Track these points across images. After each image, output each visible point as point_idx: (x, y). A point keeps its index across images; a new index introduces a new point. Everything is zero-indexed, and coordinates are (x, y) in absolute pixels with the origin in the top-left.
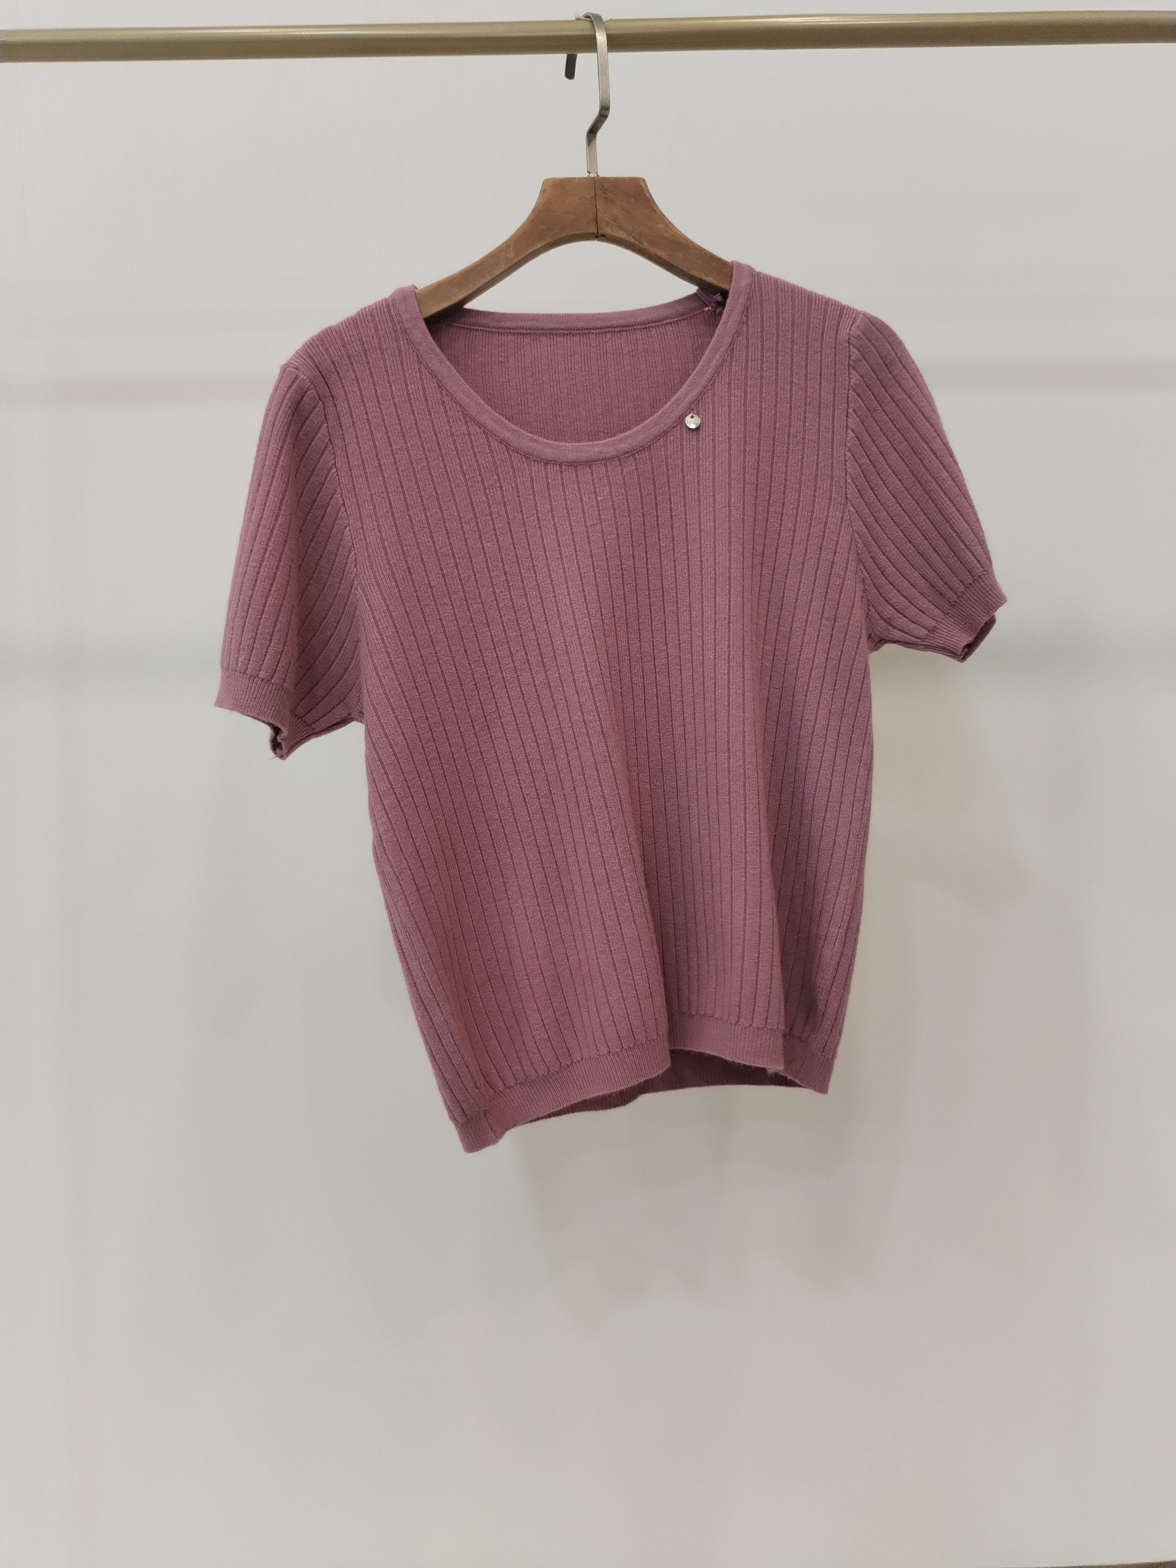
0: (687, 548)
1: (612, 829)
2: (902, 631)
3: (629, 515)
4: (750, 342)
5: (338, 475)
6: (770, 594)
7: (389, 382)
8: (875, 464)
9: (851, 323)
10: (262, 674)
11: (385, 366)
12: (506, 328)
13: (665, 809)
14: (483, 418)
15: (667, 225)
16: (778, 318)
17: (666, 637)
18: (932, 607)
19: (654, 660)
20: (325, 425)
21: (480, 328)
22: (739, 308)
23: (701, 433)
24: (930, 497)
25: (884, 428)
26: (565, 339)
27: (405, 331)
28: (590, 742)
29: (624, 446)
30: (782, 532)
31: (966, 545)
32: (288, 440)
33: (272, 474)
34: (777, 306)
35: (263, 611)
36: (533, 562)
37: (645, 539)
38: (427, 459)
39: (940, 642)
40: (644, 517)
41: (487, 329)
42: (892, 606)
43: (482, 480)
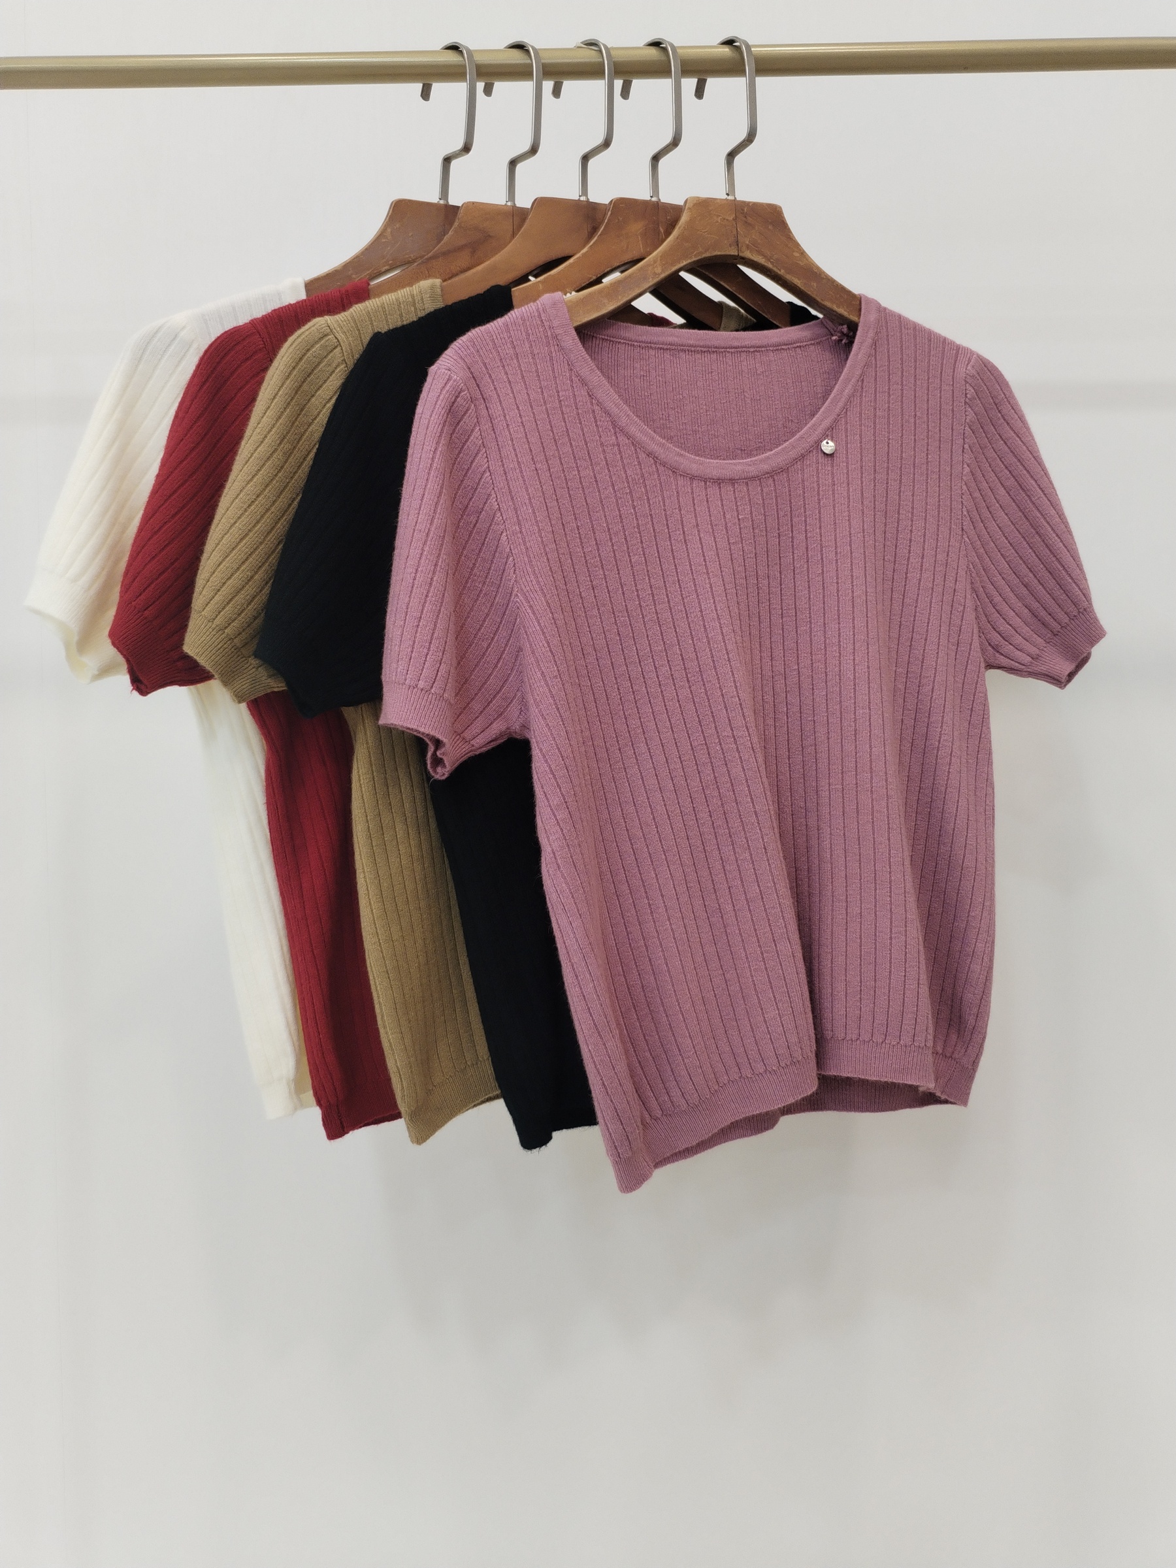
0: (823, 570)
1: (764, 846)
2: (1008, 658)
3: (766, 535)
4: (878, 374)
5: (491, 478)
6: (901, 617)
7: (541, 388)
8: (986, 499)
9: (966, 362)
10: (421, 684)
11: (537, 371)
12: (647, 343)
13: (793, 828)
14: (633, 430)
15: (802, 254)
16: (902, 354)
17: (798, 657)
18: (1035, 636)
19: (785, 679)
20: (478, 428)
21: (622, 341)
22: (869, 341)
23: (835, 458)
24: (1037, 533)
25: (993, 463)
26: (703, 356)
27: (555, 337)
28: (741, 758)
29: (765, 467)
30: (911, 558)
31: (1072, 578)
32: (443, 441)
33: (426, 477)
34: (901, 342)
35: (421, 617)
36: (678, 577)
37: (780, 559)
38: (577, 467)
39: (1043, 669)
40: (779, 538)
41: (630, 343)
42: (999, 634)
43: (631, 492)
